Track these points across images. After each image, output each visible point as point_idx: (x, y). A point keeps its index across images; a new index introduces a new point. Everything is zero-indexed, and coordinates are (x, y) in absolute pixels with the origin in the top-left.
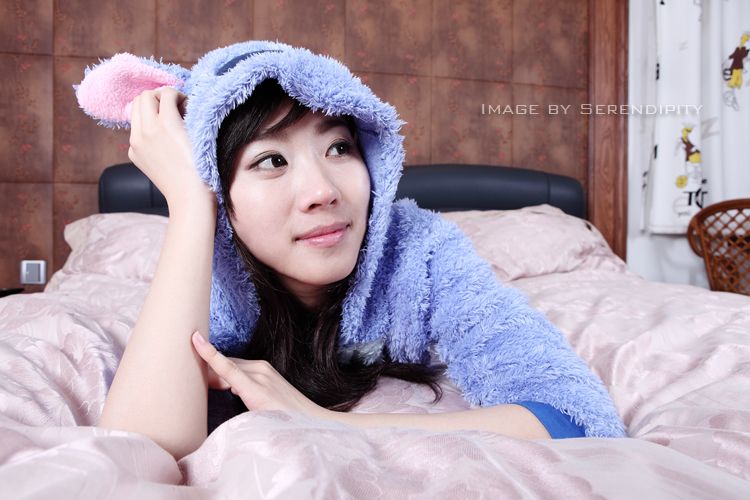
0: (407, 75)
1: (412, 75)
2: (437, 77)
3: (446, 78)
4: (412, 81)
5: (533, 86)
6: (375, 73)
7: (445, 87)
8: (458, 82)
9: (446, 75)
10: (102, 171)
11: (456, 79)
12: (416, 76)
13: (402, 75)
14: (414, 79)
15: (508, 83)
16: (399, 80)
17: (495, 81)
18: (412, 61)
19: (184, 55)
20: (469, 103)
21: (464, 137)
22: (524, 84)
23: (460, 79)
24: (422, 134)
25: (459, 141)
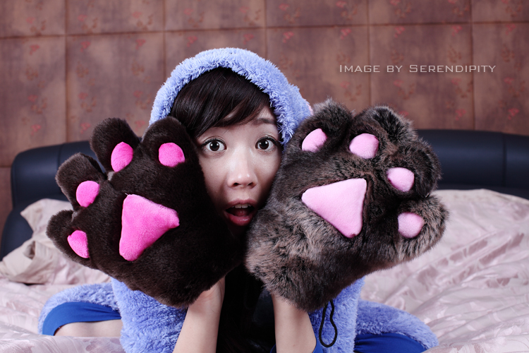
0: (340, 26)
1: (344, 26)
2: (375, 25)
3: (386, 25)
4: (345, 32)
5: (498, 23)
6: (301, 27)
7: (386, 36)
8: (401, 28)
9: (386, 21)
10: (12, 158)
11: (398, 24)
12: (350, 25)
13: (332, 26)
14: (348, 30)
15: (466, 23)
16: (330, 32)
17: (449, 23)
18: (345, 9)
19: (94, 27)
20: (416, 53)
21: (410, 93)
22: (487, 23)
23: (403, 24)
24: (358, 94)
25: (405, 98)
